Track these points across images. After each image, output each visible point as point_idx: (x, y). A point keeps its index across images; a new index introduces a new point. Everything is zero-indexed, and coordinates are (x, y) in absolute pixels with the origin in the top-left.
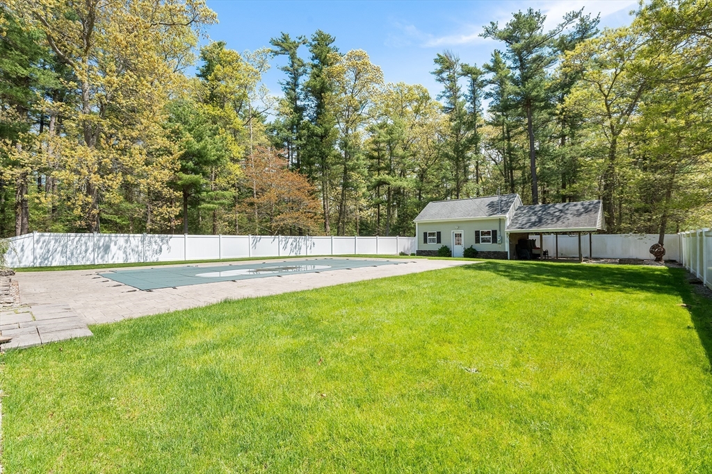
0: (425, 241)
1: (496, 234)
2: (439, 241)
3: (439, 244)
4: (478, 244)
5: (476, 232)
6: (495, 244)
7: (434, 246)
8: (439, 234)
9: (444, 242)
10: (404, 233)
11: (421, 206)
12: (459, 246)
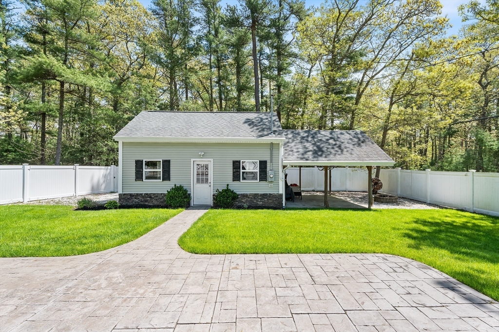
0: (139, 176)
1: (266, 168)
2: (167, 176)
3: (166, 182)
4: (236, 183)
5: (234, 162)
6: (263, 183)
7: (160, 187)
8: (167, 164)
9: (176, 179)
10: (90, 159)
11: (118, 123)
12: (205, 186)
